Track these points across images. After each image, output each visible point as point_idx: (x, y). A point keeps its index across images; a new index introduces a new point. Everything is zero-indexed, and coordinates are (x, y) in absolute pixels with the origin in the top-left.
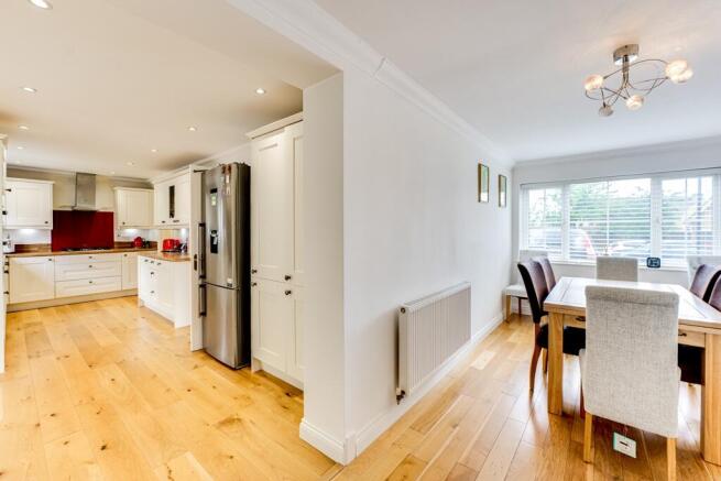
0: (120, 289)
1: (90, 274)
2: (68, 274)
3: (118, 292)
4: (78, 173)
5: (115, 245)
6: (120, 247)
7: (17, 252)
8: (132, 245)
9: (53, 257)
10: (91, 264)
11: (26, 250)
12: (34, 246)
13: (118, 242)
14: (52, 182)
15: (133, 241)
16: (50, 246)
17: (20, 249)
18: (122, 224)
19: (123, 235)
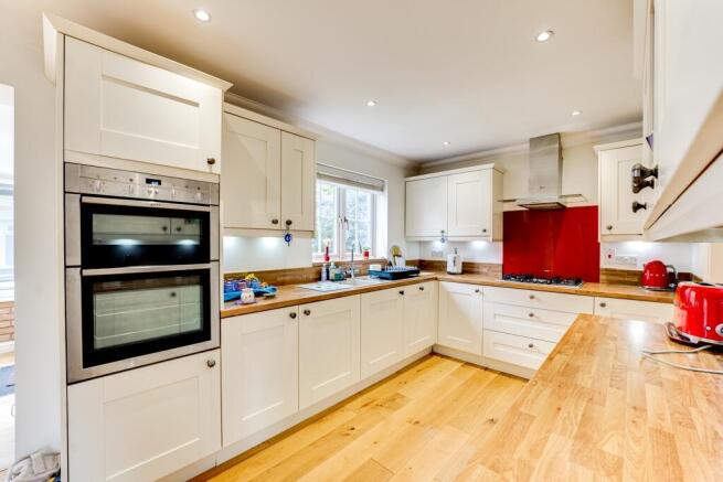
2: (499, 320)
4: (532, 140)
5: (602, 277)
6: (611, 283)
7: (464, 272)
8: (638, 279)
9: (480, 288)
10: (533, 311)
11: (476, 270)
12: (485, 265)
13: (606, 270)
14: (492, 165)
15: (641, 269)
16: (501, 268)
17: (468, 269)
18: (606, 231)
19: (618, 255)
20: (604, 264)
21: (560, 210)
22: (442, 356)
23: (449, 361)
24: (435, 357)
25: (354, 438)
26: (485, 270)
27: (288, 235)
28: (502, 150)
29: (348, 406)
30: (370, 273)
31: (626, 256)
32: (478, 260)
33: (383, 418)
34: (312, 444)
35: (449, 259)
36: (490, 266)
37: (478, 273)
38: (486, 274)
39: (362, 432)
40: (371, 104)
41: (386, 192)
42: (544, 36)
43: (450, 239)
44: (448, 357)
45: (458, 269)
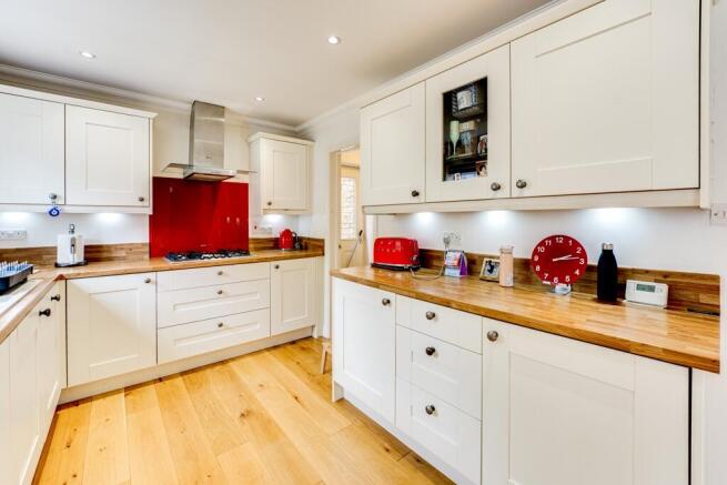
0: (266, 335)
1: (220, 307)
2: (182, 309)
4: (197, 103)
5: (251, 246)
6: (257, 249)
7: (89, 261)
8: (275, 244)
9: (151, 276)
10: (220, 288)
11: (105, 255)
12: (120, 247)
13: (254, 239)
15: (278, 236)
16: (147, 249)
17: (94, 255)
18: (267, 207)
19: (261, 226)
20: (252, 234)
26: (123, 254)
31: (266, 227)
32: (109, 241)
35: (61, 242)
36: (130, 248)
37: (110, 259)
38: (124, 259)
43: (67, 209)
44: (89, 399)
45: (79, 257)
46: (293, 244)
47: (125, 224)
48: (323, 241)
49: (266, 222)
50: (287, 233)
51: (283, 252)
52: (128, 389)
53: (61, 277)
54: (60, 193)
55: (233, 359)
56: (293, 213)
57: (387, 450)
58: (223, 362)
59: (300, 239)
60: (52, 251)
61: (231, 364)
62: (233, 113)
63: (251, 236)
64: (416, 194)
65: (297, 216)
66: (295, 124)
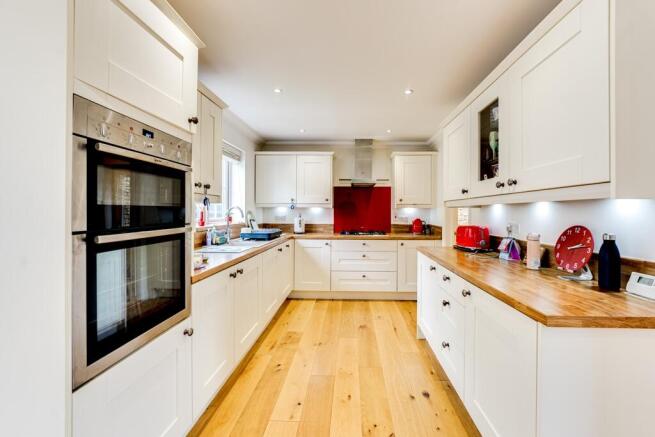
0: (394, 290)
1: (364, 265)
2: (343, 263)
3: (393, 293)
4: (356, 140)
5: (392, 229)
6: (397, 232)
7: (307, 232)
8: (409, 229)
9: (329, 241)
10: (364, 253)
11: (314, 229)
12: (321, 226)
13: (394, 225)
14: (332, 153)
15: (412, 223)
16: (333, 228)
17: (309, 229)
18: (399, 202)
19: (400, 216)
20: (393, 221)
21: (370, 188)
22: (297, 299)
23: (304, 302)
24: (292, 301)
25: (287, 370)
26: (321, 229)
27: (206, 199)
28: (337, 143)
29: (258, 353)
30: (243, 236)
31: (404, 216)
32: (315, 222)
33: (294, 351)
34: (256, 389)
35: (296, 222)
36: (325, 226)
37: (315, 232)
38: (322, 232)
39: (289, 364)
40: (277, 91)
41: (243, 162)
42: (408, 92)
43: (298, 206)
44: (302, 299)
45: (302, 230)
46: (422, 230)
47: (322, 214)
48: (440, 228)
49: (404, 213)
50: (418, 222)
51: (414, 235)
52: (318, 300)
53: (292, 238)
54: (294, 198)
55: (372, 300)
56: (425, 207)
57: (432, 373)
58: (366, 300)
59: (429, 226)
60: (292, 226)
61: (370, 303)
62: (378, 141)
63: (393, 222)
64: (464, 191)
65: (429, 209)
66: (425, 140)
